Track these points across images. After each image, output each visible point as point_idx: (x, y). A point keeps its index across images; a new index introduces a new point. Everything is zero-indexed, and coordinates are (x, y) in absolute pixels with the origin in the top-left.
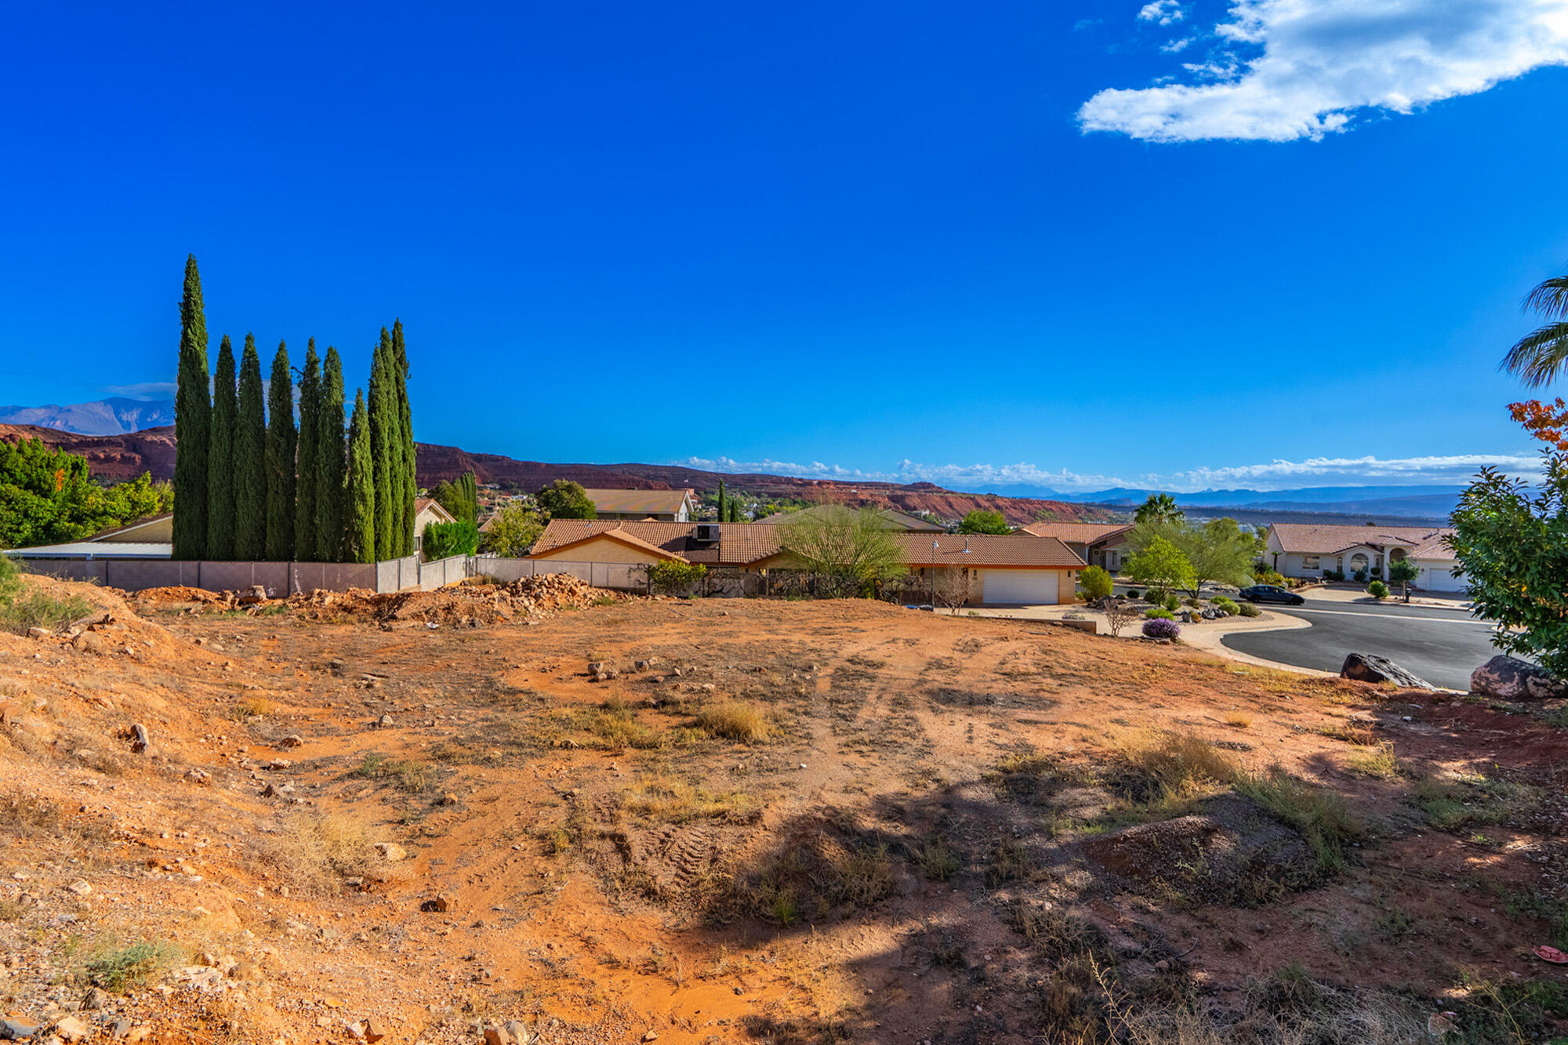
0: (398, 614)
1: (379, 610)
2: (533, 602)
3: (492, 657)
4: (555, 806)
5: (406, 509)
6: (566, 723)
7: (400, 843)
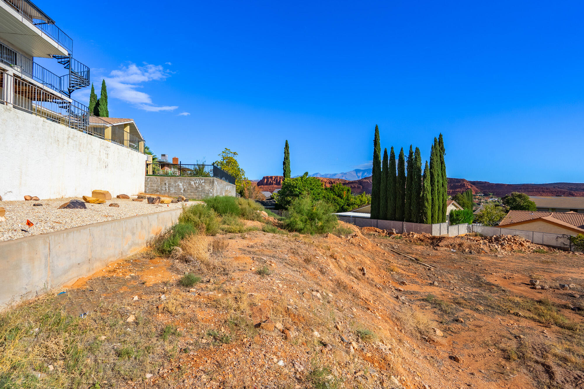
0: (440, 244)
1: (433, 242)
2: (500, 247)
3: (480, 268)
4: (510, 339)
5: (443, 205)
6: (517, 304)
7: (441, 330)
